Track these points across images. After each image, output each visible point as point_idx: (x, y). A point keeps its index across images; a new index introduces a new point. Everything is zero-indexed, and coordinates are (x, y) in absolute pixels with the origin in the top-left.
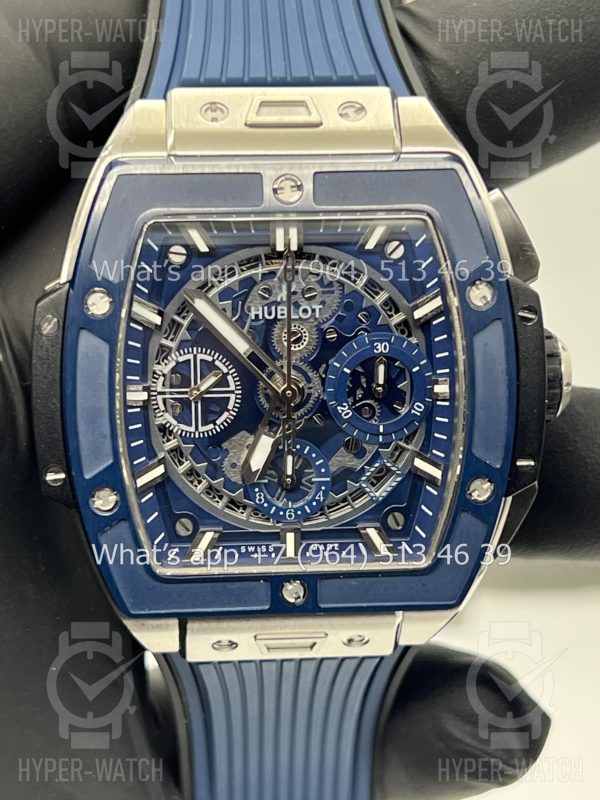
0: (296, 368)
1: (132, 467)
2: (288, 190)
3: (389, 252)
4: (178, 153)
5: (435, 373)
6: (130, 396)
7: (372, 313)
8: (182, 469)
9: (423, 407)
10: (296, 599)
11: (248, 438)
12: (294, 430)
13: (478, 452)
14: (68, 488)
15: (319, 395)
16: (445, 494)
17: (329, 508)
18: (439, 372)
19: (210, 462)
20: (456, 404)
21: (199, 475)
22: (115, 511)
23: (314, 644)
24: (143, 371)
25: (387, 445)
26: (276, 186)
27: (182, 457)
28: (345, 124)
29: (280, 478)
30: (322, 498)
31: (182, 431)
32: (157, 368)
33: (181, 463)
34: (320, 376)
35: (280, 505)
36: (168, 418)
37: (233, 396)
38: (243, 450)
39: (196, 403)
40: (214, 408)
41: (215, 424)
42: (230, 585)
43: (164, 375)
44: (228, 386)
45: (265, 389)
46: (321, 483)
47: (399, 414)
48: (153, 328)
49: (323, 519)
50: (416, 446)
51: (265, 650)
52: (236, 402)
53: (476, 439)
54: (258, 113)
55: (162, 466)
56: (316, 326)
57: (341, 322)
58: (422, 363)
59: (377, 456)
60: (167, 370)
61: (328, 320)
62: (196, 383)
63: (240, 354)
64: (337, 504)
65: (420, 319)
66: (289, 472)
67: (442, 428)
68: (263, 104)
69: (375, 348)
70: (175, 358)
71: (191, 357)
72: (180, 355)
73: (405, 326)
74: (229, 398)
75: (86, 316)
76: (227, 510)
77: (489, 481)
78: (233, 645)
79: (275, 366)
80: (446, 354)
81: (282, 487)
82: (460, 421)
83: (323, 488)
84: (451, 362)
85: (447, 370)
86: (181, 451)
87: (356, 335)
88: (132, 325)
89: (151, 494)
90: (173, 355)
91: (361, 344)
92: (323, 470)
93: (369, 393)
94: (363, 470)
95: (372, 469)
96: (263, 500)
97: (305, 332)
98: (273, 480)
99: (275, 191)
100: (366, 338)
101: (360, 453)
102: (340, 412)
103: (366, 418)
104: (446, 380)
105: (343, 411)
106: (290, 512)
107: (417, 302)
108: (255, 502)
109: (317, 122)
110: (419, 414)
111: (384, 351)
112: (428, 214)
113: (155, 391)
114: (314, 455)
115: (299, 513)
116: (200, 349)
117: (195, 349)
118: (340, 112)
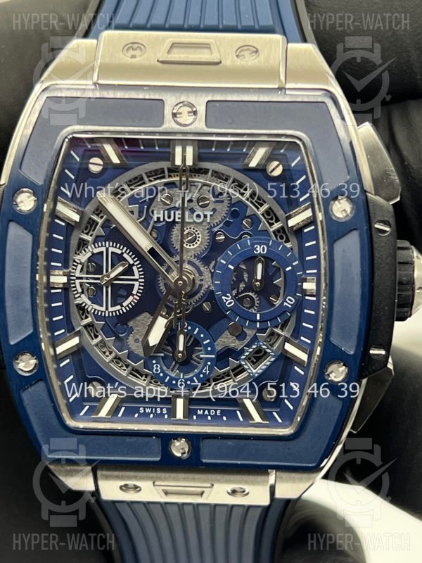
0: (190, 263)
1: (53, 337)
2: (185, 114)
3: (270, 170)
4: (100, 82)
5: (305, 273)
6: (53, 279)
7: (255, 220)
8: (96, 341)
9: (294, 301)
10: (182, 454)
11: (149, 318)
12: (184, 313)
13: (334, 340)
15: (209, 286)
16: (309, 372)
17: (215, 380)
18: (308, 272)
19: (117, 337)
20: (320, 299)
21: (109, 348)
22: (34, 372)
23: (203, 492)
24: (66, 262)
25: (262, 330)
26: (175, 111)
27: (97, 332)
28: (240, 63)
29: (173, 353)
30: (208, 372)
31: (95, 310)
32: (77, 258)
33: (96, 337)
34: (210, 270)
35: (174, 375)
36: (84, 299)
37: (137, 284)
38: (144, 328)
39: (107, 288)
40: (122, 292)
41: (122, 306)
42: (128, 439)
43: (82, 264)
44: (134, 275)
46: (208, 359)
47: (274, 305)
48: (73, 224)
50: (288, 332)
51: (163, 494)
52: (139, 289)
53: (334, 329)
54: (169, 52)
55: (77, 338)
56: (208, 229)
57: (228, 226)
58: (294, 264)
59: (255, 339)
60: (84, 259)
61: (218, 225)
62: (107, 271)
64: (223, 378)
65: (292, 227)
66: (181, 348)
67: (309, 319)
68: (174, 45)
69: (255, 249)
70: (92, 249)
71: (103, 249)
72: (95, 247)
73: (283, 232)
74: (134, 285)
75: (15, 211)
76: (131, 377)
77: (344, 365)
78: (136, 488)
80: (315, 257)
81: (176, 360)
83: (209, 363)
84: (316, 264)
85: (315, 271)
86: (95, 326)
87: (240, 238)
89: (68, 361)
90: (89, 247)
91: (244, 245)
92: (209, 349)
93: (250, 287)
94: (242, 351)
95: (251, 350)
96: (159, 371)
97: (198, 234)
98: (168, 354)
99: (174, 115)
100: (248, 241)
101: (241, 336)
102: (225, 301)
103: (247, 308)
104: (313, 279)
105: (227, 300)
106: (181, 381)
107: (291, 213)
108: (152, 371)
109: (218, 61)
110: (290, 306)
111: (262, 252)
112: (300, 140)
113: (74, 276)
114: (202, 336)
115: (189, 383)
116: (111, 243)
117: (107, 243)
118: (238, 53)
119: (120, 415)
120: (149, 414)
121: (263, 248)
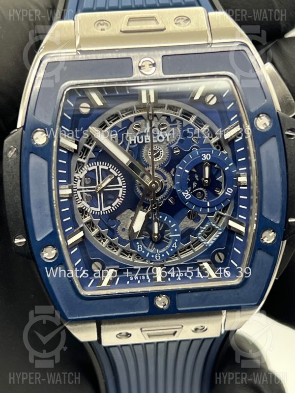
0: (158, 171)
1: (65, 234)
2: (147, 67)
3: (208, 101)
4: (83, 49)
5: (238, 170)
6: (62, 192)
8: (93, 233)
9: (232, 191)
10: (164, 306)
11: (131, 213)
12: (158, 207)
13: (266, 214)
14: (28, 247)
15: (172, 187)
16: (248, 240)
17: (180, 252)
18: (240, 169)
19: (110, 229)
20: (251, 187)
21: (104, 237)
22: (56, 259)
23: (176, 332)
24: (68, 178)
25: (212, 214)
26: (140, 65)
27: (94, 227)
28: (178, 28)
29: (151, 236)
30: (176, 247)
31: (93, 211)
32: (76, 175)
33: (93, 230)
34: (171, 175)
35: (152, 251)
36: (84, 204)
37: (121, 190)
38: (129, 220)
39: (100, 194)
40: (111, 197)
41: (112, 206)
42: (125, 300)
43: (81, 179)
44: (118, 184)
45: (140, 184)
46: (175, 238)
47: (218, 195)
48: (73, 151)
49: (177, 259)
50: (229, 213)
51: (147, 337)
52: (123, 193)
53: (265, 207)
54: (128, 25)
55: (82, 232)
56: (168, 146)
57: (182, 143)
58: (230, 165)
59: (207, 220)
60: (82, 176)
61: (174, 143)
62: (99, 182)
63: (124, 164)
64: (185, 250)
66: (156, 232)
67: (244, 202)
68: (130, 20)
69: (203, 157)
70: (87, 168)
71: (95, 167)
72: (90, 167)
73: (219, 144)
74: (119, 190)
75: (33, 145)
76: (121, 256)
77: (273, 231)
78: (128, 335)
79: (145, 171)
80: (244, 159)
81: (152, 241)
82: (254, 197)
83: (176, 240)
84: (247, 163)
85: (245, 168)
86: (93, 223)
87: (191, 151)
88: (60, 150)
89: (76, 249)
90: (85, 167)
91: (194, 155)
92: (176, 230)
93: (200, 184)
94: (199, 229)
95: (204, 228)
96: (142, 249)
97: (161, 150)
98: (147, 237)
99: (140, 68)
100: (197, 152)
101: (196, 219)
102: (184, 195)
103: (199, 199)
104: (245, 174)
105: (186, 195)
106: (158, 255)
107: (226, 129)
108: (137, 250)
109: (163, 28)
110: (230, 195)
111: (208, 159)
112: (230, 77)
113: (76, 188)
114: (170, 221)
115: (163, 255)
116: (100, 163)
117: (98, 163)
118: (175, 22)
119: (116, 284)
120: (137, 281)
121: (208, 156)
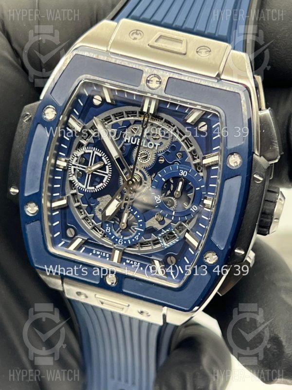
0: (141, 171)
1: (52, 197)
2: (154, 82)
3: (200, 127)
5: (207, 194)
6: (58, 162)
7: (184, 155)
8: (76, 205)
9: (197, 209)
10: (112, 283)
11: (110, 198)
15: (149, 188)
17: (141, 244)
18: (209, 193)
19: (89, 205)
22: (36, 214)
23: (123, 308)
24: (68, 153)
25: (174, 222)
26: (149, 79)
28: (197, 57)
29: (120, 223)
30: (137, 239)
31: (79, 186)
32: (75, 153)
34: (151, 179)
35: (117, 235)
36: (74, 178)
37: (106, 176)
39: (89, 175)
40: (97, 179)
41: (95, 188)
43: (77, 157)
44: (106, 171)
46: (139, 231)
47: (185, 208)
49: (137, 249)
52: (107, 180)
53: (215, 232)
54: (156, 41)
55: (66, 200)
56: (155, 153)
57: (167, 155)
58: (202, 187)
59: (169, 226)
60: (79, 155)
61: (162, 152)
62: (91, 165)
63: (113, 157)
64: (147, 244)
65: (205, 164)
66: (124, 221)
67: (204, 222)
68: (161, 37)
69: (180, 172)
70: (85, 150)
71: (91, 151)
72: (87, 149)
74: (104, 177)
75: (43, 118)
76: (93, 230)
77: (216, 255)
78: (86, 296)
80: (215, 185)
83: (139, 234)
85: (213, 194)
86: (77, 196)
89: (58, 212)
90: (83, 148)
91: (174, 168)
92: (141, 225)
93: (173, 194)
94: (160, 231)
95: (165, 232)
96: (109, 231)
97: (149, 155)
98: (117, 222)
100: (177, 167)
101: (162, 222)
104: (211, 199)
105: (157, 199)
106: (121, 240)
107: (206, 156)
108: (105, 230)
109: (184, 52)
110: (194, 212)
111: (184, 175)
112: (219, 113)
113: (71, 163)
114: (138, 216)
115: (125, 242)
116: (96, 149)
117: (94, 148)
118: (198, 50)
119: (81, 251)
120: (98, 255)
121: (185, 173)
